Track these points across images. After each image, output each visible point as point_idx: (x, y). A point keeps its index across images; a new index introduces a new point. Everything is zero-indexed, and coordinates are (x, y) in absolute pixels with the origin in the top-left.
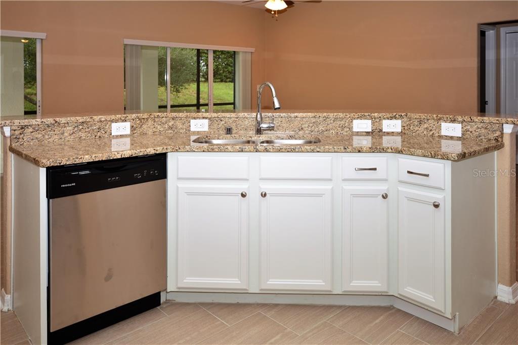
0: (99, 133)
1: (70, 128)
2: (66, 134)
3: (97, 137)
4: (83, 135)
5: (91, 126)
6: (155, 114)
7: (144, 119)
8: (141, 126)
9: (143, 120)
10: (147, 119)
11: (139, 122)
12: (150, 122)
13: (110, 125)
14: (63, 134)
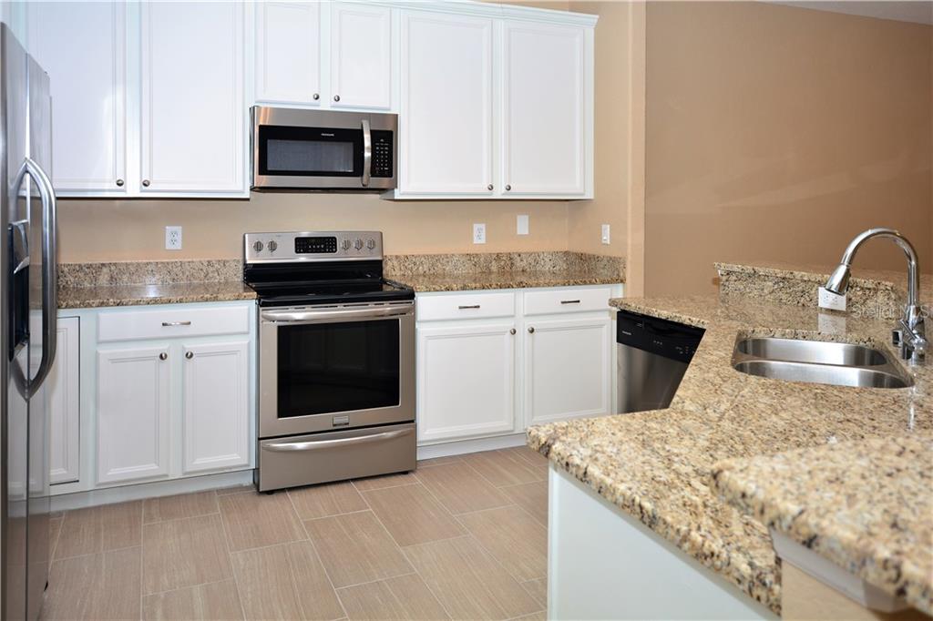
0: (803, 299)
1: (770, 284)
2: (766, 291)
3: (800, 304)
4: (784, 297)
5: (793, 286)
6: (887, 283)
7: (869, 289)
8: (865, 301)
9: (867, 292)
10: (876, 290)
11: (860, 293)
12: (881, 298)
13: (817, 289)
14: (763, 289)
